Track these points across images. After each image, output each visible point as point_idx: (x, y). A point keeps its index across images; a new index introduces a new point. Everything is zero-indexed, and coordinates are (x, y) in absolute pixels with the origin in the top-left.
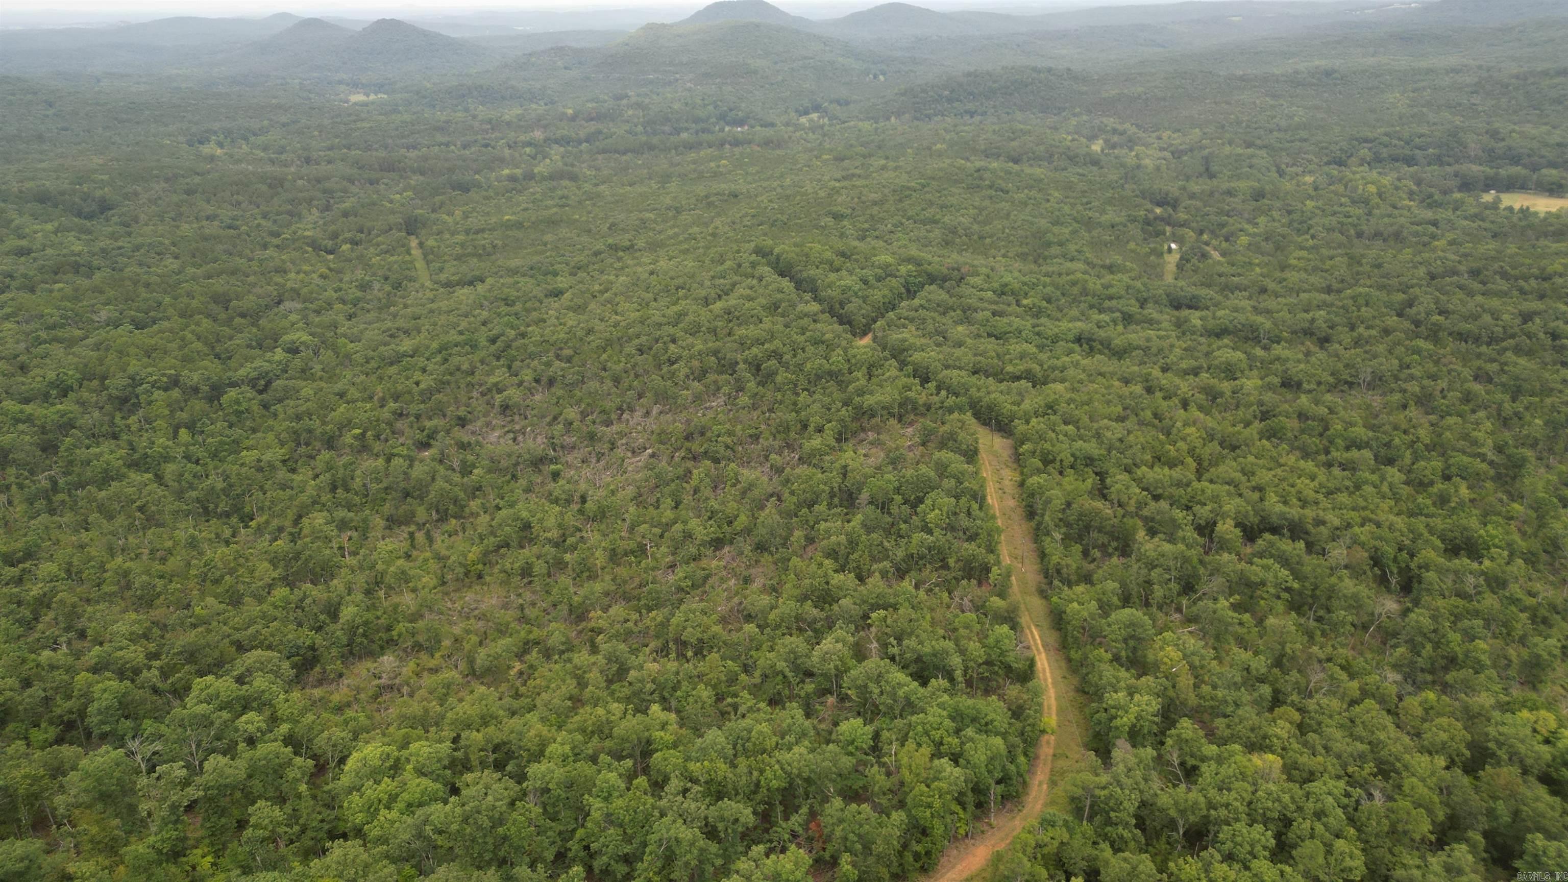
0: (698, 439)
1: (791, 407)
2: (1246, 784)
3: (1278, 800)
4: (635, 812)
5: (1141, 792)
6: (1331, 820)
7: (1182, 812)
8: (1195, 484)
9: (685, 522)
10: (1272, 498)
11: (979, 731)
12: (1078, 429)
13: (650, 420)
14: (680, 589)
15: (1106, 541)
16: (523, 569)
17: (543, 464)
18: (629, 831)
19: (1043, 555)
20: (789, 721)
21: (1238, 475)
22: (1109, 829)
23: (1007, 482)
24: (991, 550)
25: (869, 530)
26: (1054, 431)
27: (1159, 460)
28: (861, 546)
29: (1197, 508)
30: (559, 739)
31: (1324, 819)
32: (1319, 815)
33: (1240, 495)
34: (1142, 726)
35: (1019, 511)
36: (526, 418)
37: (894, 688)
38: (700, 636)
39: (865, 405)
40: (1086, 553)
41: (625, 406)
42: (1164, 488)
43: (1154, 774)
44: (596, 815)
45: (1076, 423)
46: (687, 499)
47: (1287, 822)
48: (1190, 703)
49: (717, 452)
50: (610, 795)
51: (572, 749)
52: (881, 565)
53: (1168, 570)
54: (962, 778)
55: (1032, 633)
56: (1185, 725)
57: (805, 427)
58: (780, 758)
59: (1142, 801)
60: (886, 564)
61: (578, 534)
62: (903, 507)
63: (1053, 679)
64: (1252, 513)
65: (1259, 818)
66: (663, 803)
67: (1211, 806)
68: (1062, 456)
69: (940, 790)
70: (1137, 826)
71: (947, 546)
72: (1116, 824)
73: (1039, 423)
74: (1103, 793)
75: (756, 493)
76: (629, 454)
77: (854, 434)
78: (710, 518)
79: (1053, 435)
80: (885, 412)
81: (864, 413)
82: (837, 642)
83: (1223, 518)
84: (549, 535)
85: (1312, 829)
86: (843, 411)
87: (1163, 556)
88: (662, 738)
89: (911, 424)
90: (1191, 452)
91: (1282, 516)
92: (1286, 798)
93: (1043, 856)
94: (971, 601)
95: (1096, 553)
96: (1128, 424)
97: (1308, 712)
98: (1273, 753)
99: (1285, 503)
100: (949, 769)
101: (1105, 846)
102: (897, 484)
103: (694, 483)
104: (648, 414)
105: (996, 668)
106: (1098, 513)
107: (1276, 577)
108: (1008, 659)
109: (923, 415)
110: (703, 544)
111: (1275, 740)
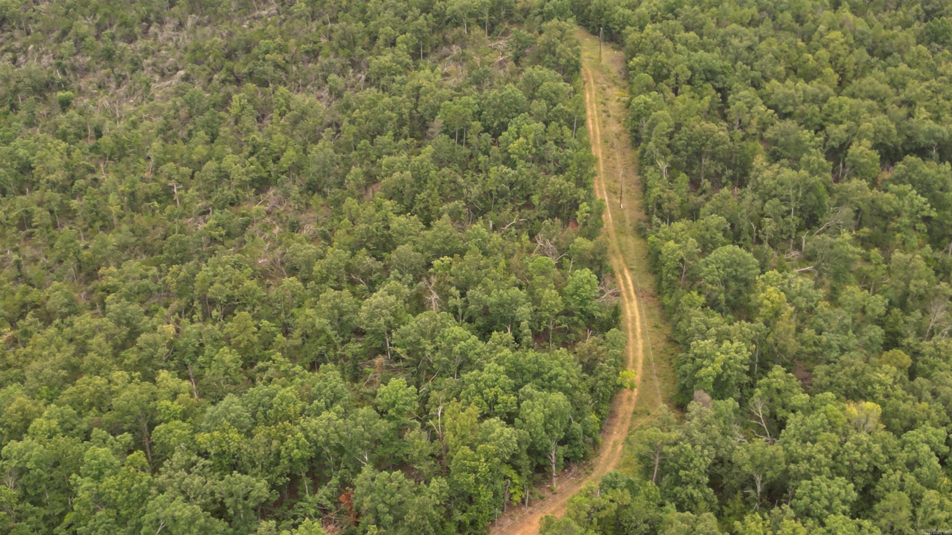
0: (242, 57)
1: (358, 15)
2: (834, 435)
3: (869, 450)
4: (129, 490)
5: (717, 447)
6: (925, 470)
7: (759, 467)
8: (834, 100)
9: (219, 159)
10: (922, 113)
11: (542, 387)
12: (701, 36)
13: (184, 34)
14: (213, 240)
15: (719, 169)
16: (21, 219)
17: (50, 90)
18: (123, 512)
19: (645, 188)
20: (320, 383)
21: (884, 88)
22: (678, 488)
23: (613, 104)
24: (581, 183)
25: (440, 163)
26: (672, 39)
27: (795, 71)
28: (430, 184)
29: (831, 128)
30: (46, 414)
31: (917, 470)
32: (911, 465)
33: (885, 111)
34: (729, 376)
35: (624, 137)
36: (28, 33)
37: (449, 344)
38: (230, 292)
39: (448, 12)
40: (695, 184)
41: (152, 17)
42: (795, 105)
43: (736, 429)
44: (83, 495)
45: (699, 29)
46: (224, 131)
47: (877, 473)
48: (789, 349)
49: (264, 73)
50: (101, 473)
51: (61, 424)
52: (451, 205)
53: (785, 201)
54: (515, 439)
55: (624, 278)
56: (777, 373)
57: (375, 39)
58: (305, 425)
59: (717, 458)
60: (459, 204)
61: (90, 176)
62: (483, 135)
63: (642, 328)
64: (895, 132)
65: (846, 471)
66: (161, 479)
67: (793, 459)
68: (678, 69)
69: (486, 453)
70: (709, 485)
71: (531, 180)
72: (687, 483)
73: (654, 30)
74: (672, 450)
75: (310, 123)
76: (157, 78)
77: (435, 48)
78: (252, 154)
79: (669, 44)
80: (472, 20)
81: (447, 22)
82: (390, 294)
83: (860, 139)
84: (52, 177)
85: (902, 480)
86: (421, 20)
87: (782, 184)
88: (168, 408)
89: (506, 33)
90: (833, 61)
91: (931, 134)
92: (877, 448)
93: (600, 521)
94: (556, 244)
95: (706, 184)
96: (762, 29)
97: (923, 355)
98: (874, 400)
99: (937, 119)
100: (498, 430)
101: (671, 507)
102: (476, 108)
103: (234, 111)
104: (181, 25)
105: (576, 319)
106: (709, 135)
107: (912, 206)
108: (589, 307)
109: (519, 23)
110: (242, 185)
111: (877, 387)
